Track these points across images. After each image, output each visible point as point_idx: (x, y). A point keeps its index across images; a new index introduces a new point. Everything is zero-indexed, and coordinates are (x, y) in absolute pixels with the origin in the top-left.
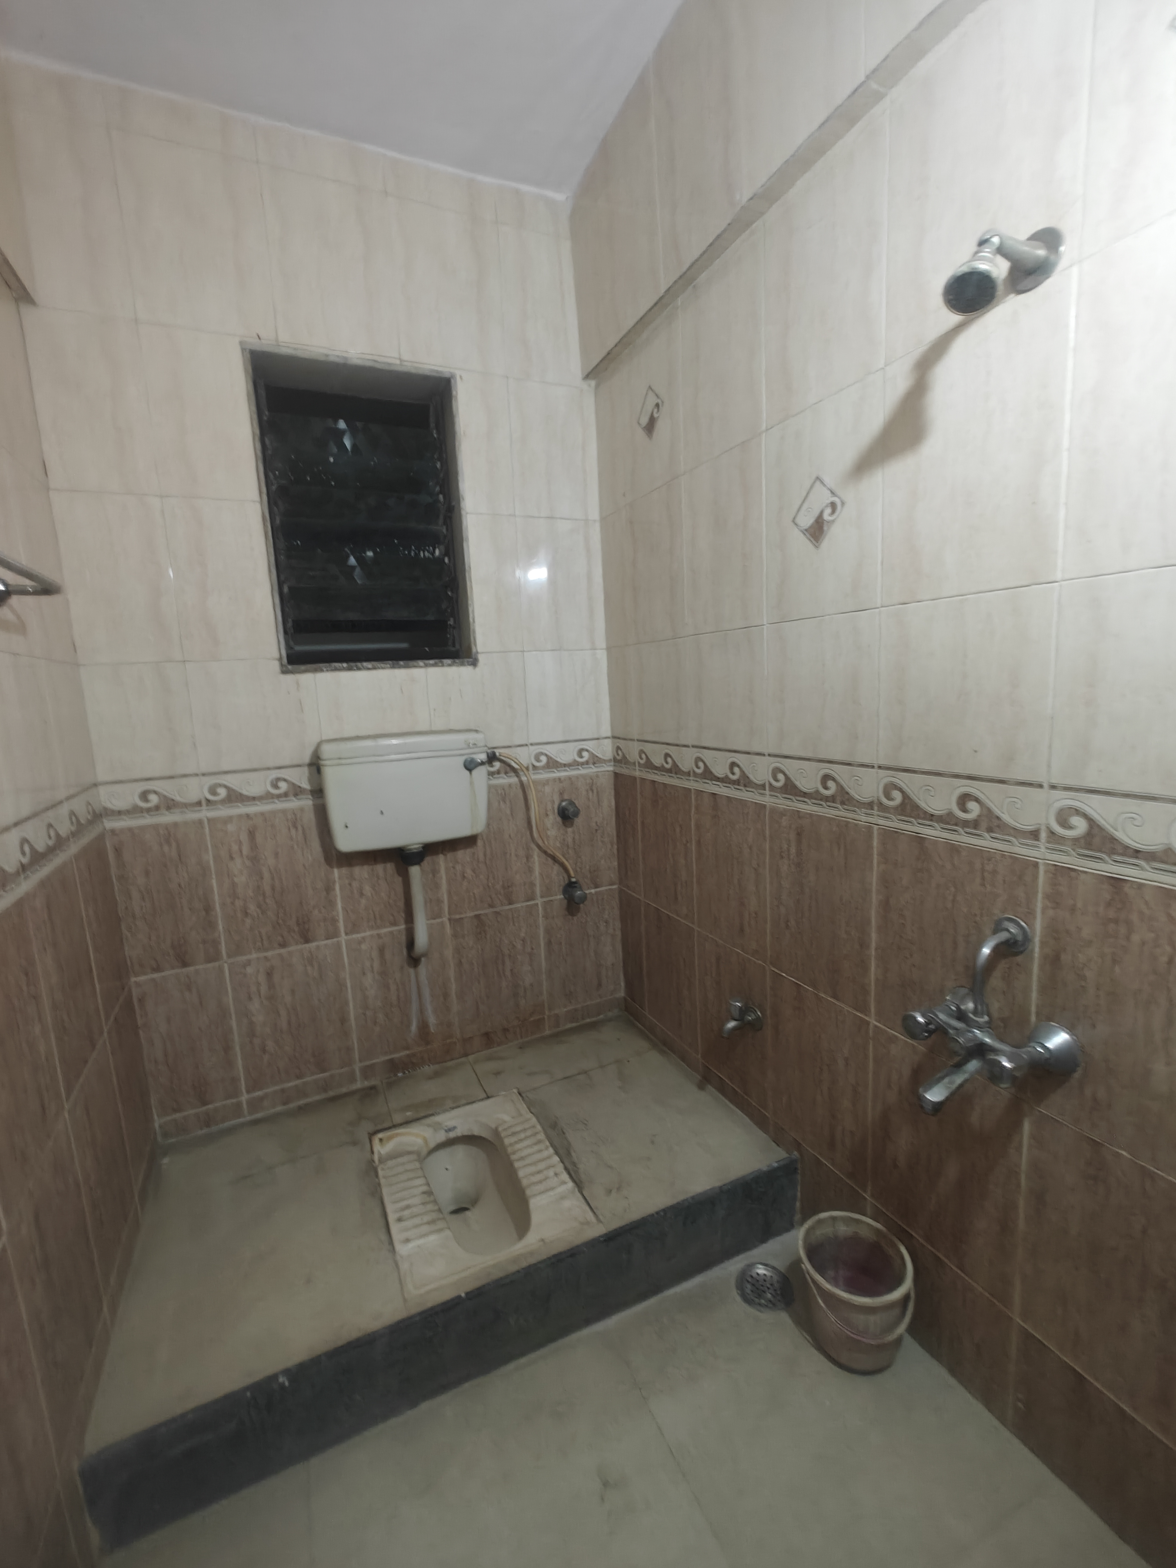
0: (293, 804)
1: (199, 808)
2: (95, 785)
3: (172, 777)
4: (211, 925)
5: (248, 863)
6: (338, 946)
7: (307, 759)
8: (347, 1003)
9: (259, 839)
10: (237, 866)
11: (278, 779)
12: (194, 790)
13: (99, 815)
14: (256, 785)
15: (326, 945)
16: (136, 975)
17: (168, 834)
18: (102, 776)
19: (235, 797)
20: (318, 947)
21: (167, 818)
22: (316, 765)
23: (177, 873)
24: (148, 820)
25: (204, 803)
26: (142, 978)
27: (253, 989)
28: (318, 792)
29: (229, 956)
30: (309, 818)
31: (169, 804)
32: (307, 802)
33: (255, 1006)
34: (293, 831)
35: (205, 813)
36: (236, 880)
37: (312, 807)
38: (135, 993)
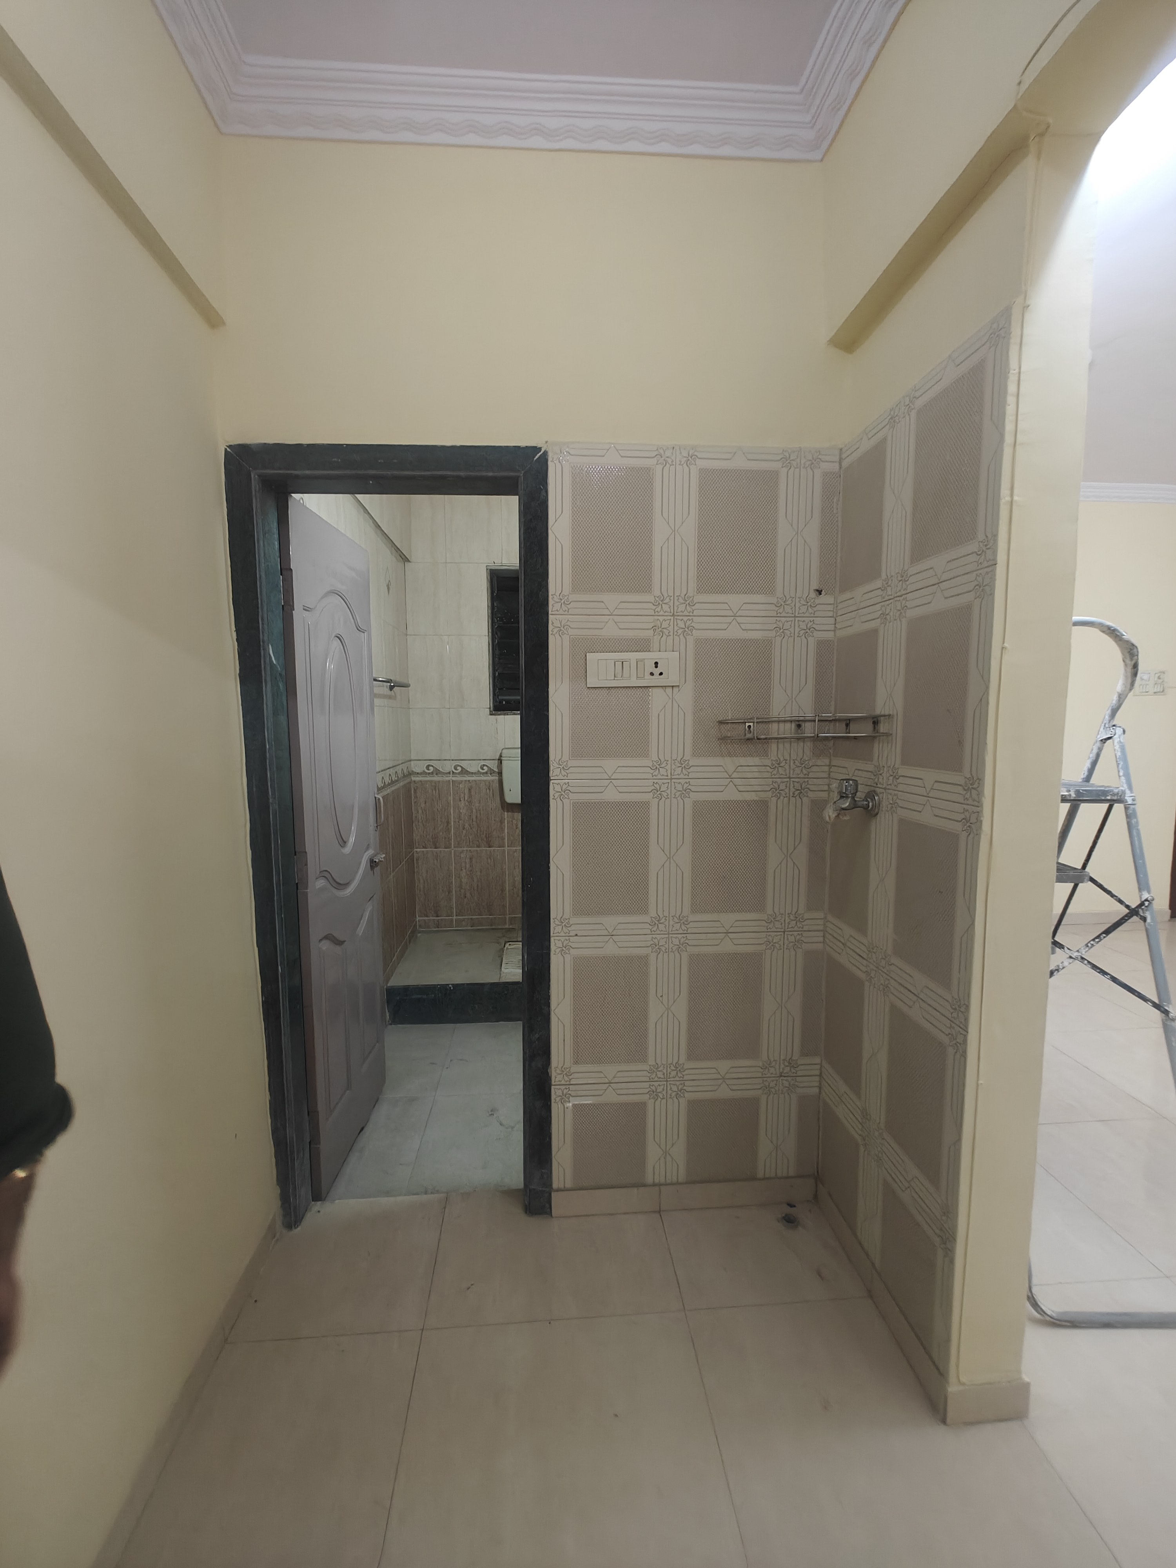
0: (489, 778)
1: (449, 775)
2: (410, 761)
3: (439, 760)
4: (448, 830)
5: (467, 803)
6: (504, 851)
7: (497, 758)
8: (505, 882)
9: (473, 793)
10: (462, 804)
11: (484, 765)
12: (448, 767)
13: (411, 773)
14: (473, 767)
15: (498, 850)
16: (417, 848)
17: (435, 785)
18: (413, 758)
19: (464, 772)
20: (494, 850)
21: (436, 778)
22: (500, 761)
23: (437, 804)
24: (428, 778)
25: (451, 773)
26: (418, 850)
27: (463, 865)
28: (500, 773)
29: (454, 847)
30: (496, 785)
31: (437, 772)
32: (496, 778)
33: (463, 874)
34: (488, 791)
35: (451, 778)
36: (461, 811)
37: (498, 780)
38: (415, 855)
